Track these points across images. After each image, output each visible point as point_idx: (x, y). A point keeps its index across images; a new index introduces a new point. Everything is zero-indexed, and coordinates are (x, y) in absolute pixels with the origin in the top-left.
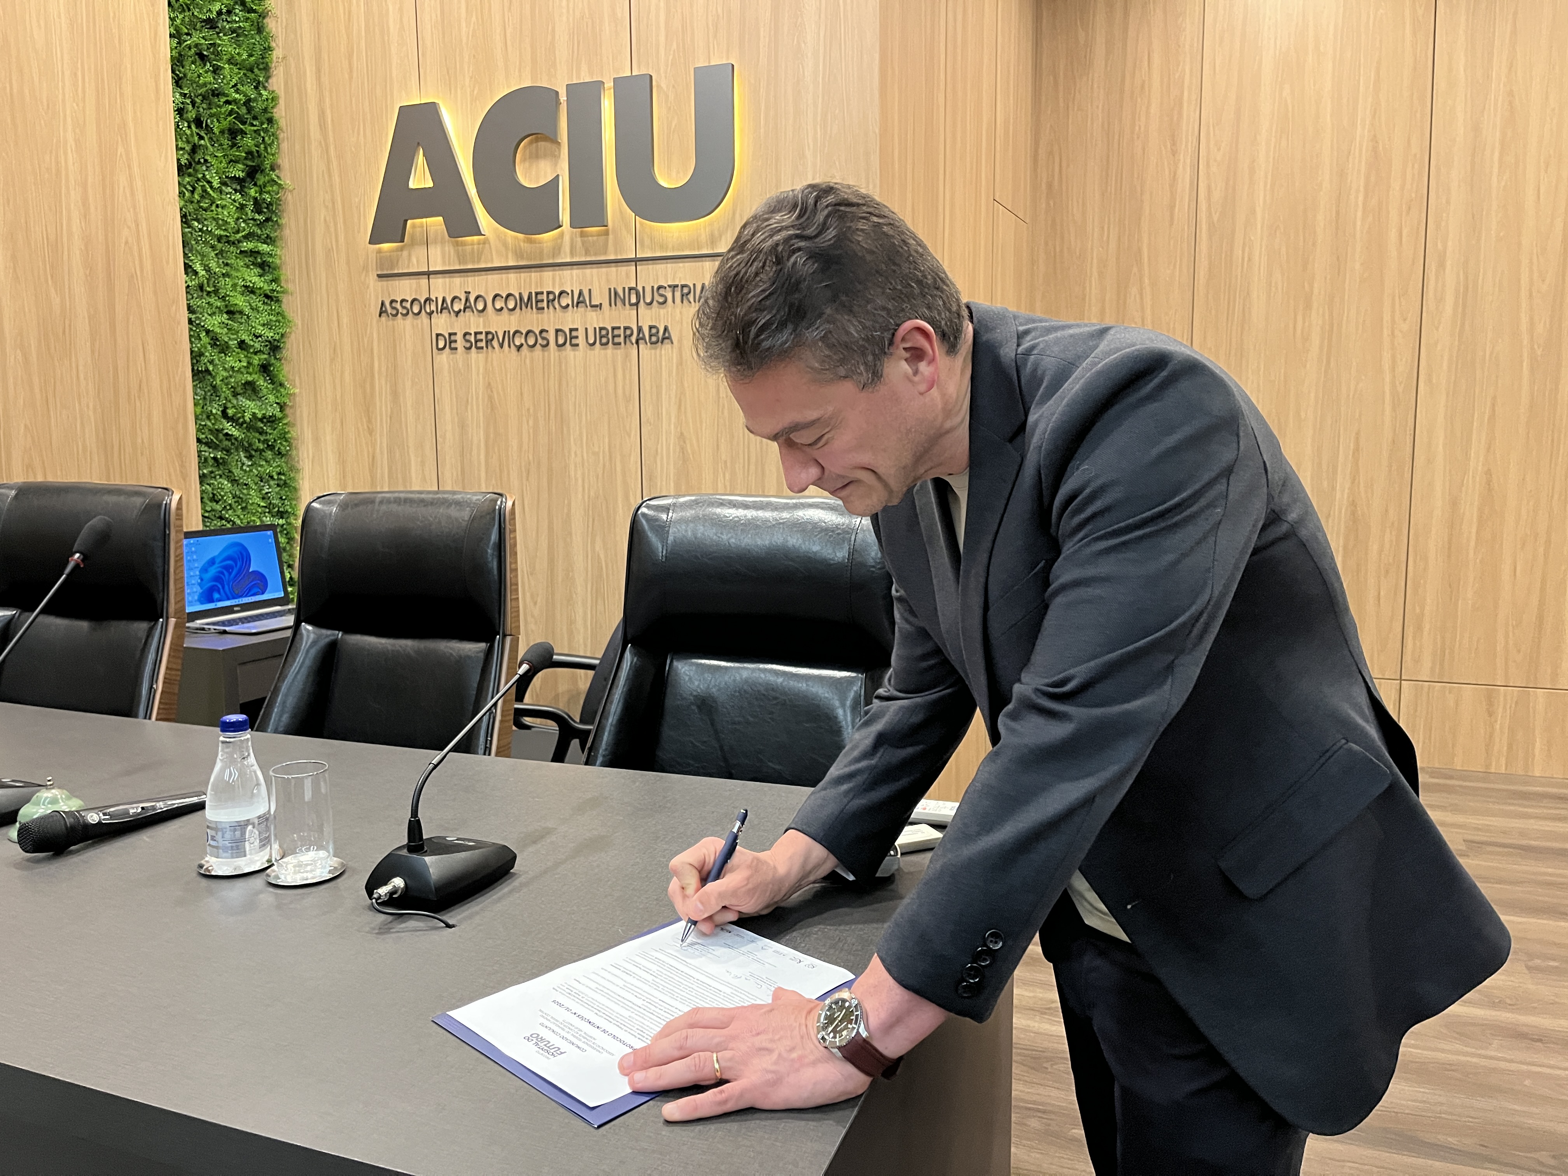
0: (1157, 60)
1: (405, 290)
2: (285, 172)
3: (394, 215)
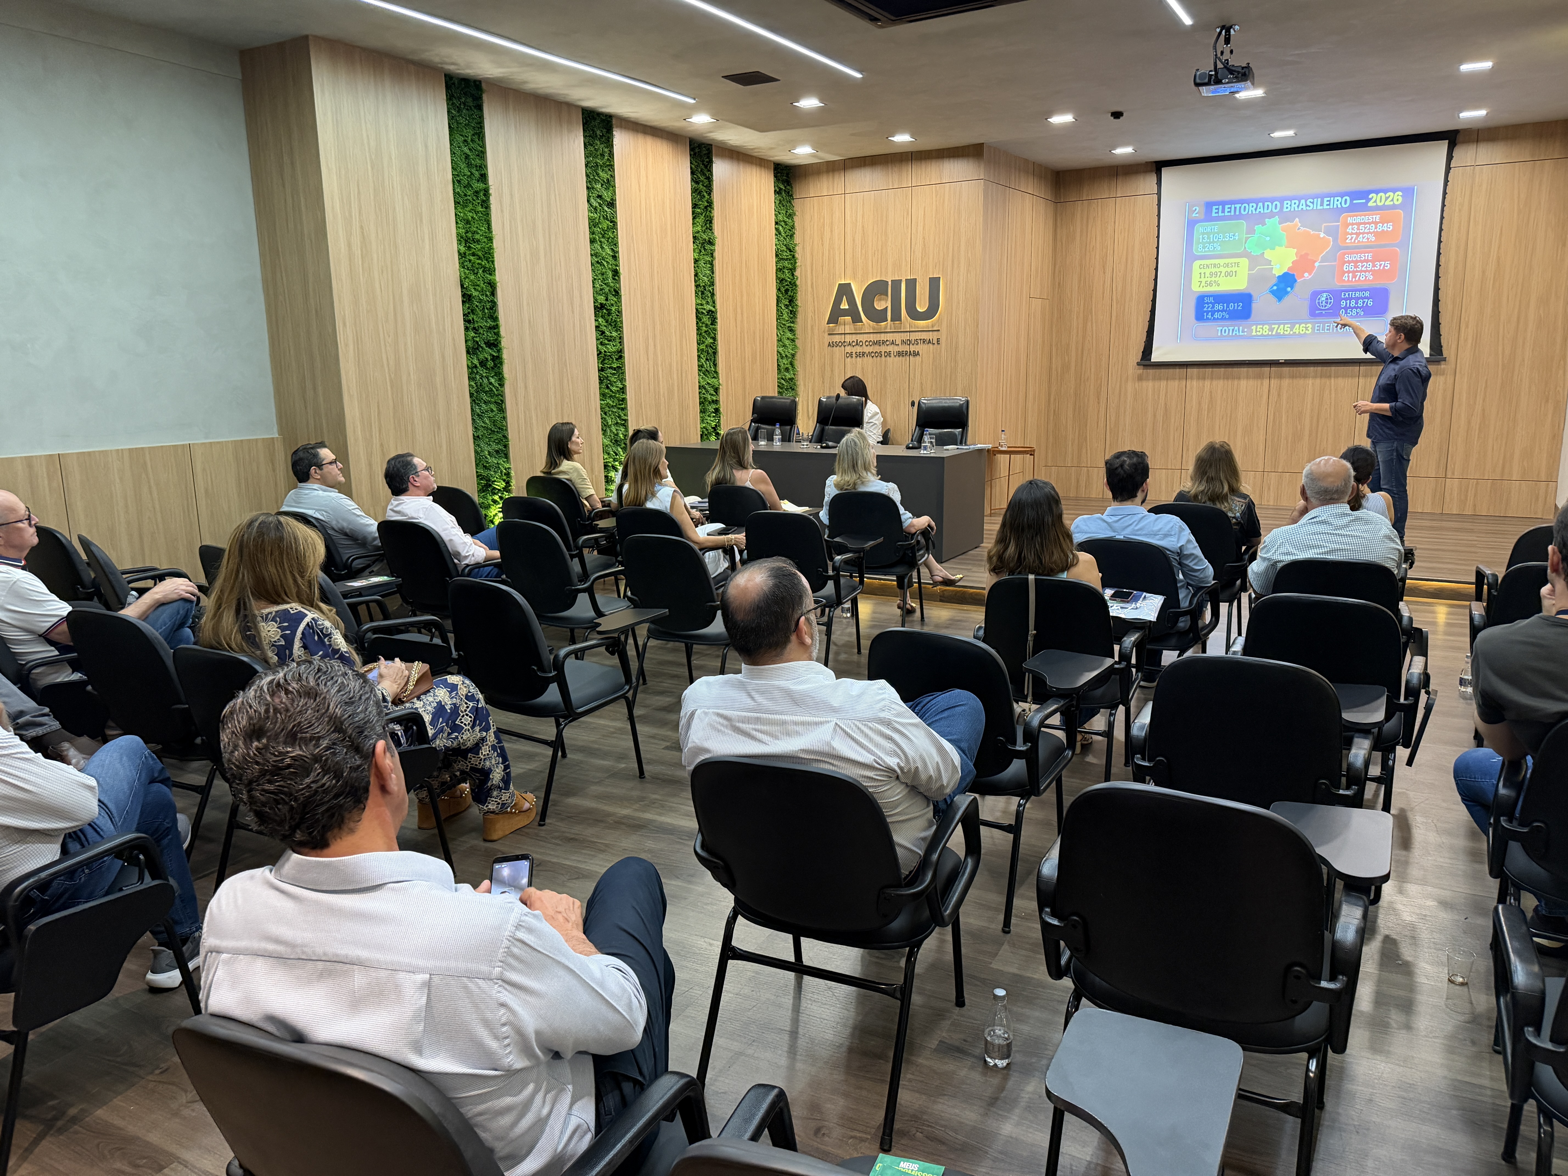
0: (1098, 238)
1: (837, 339)
2: (800, 301)
3: (835, 316)
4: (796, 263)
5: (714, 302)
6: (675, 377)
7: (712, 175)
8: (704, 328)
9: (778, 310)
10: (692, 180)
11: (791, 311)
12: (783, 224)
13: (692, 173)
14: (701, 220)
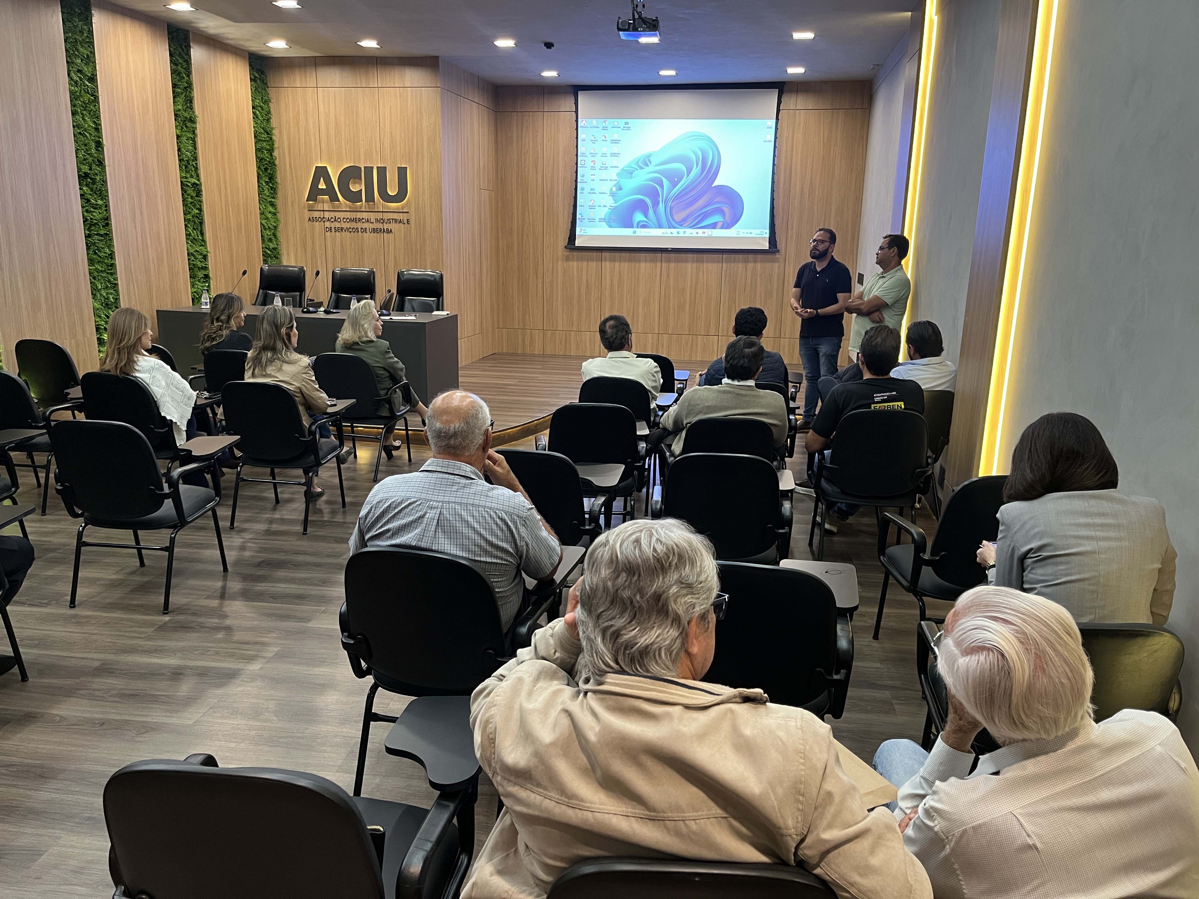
0: (531, 144)
1: (316, 214)
2: (279, 179)
3: (314, 194)
4: (273, 145)
5: (198, 176)
6: (164, 244)
7: (190, 59)
8: (190, 200)
9: (259, 186)
10: (171, 61)
11: (272, 188)
12: (259, 109)
13: (171, 55)
14: (181, 100)
